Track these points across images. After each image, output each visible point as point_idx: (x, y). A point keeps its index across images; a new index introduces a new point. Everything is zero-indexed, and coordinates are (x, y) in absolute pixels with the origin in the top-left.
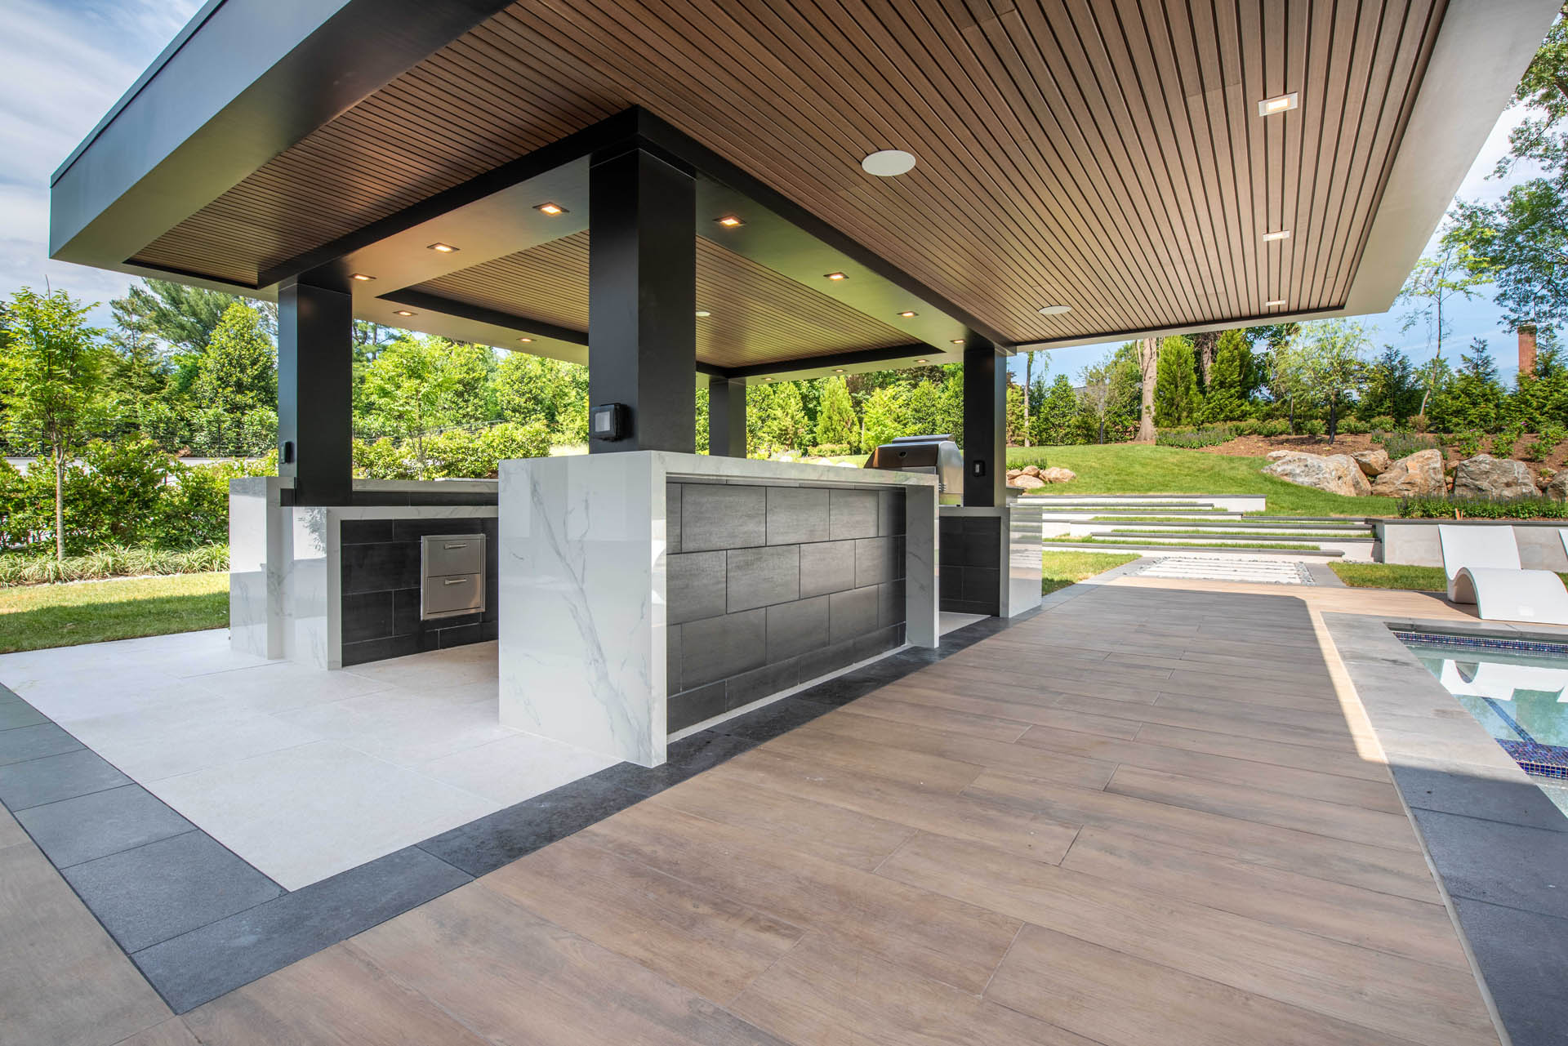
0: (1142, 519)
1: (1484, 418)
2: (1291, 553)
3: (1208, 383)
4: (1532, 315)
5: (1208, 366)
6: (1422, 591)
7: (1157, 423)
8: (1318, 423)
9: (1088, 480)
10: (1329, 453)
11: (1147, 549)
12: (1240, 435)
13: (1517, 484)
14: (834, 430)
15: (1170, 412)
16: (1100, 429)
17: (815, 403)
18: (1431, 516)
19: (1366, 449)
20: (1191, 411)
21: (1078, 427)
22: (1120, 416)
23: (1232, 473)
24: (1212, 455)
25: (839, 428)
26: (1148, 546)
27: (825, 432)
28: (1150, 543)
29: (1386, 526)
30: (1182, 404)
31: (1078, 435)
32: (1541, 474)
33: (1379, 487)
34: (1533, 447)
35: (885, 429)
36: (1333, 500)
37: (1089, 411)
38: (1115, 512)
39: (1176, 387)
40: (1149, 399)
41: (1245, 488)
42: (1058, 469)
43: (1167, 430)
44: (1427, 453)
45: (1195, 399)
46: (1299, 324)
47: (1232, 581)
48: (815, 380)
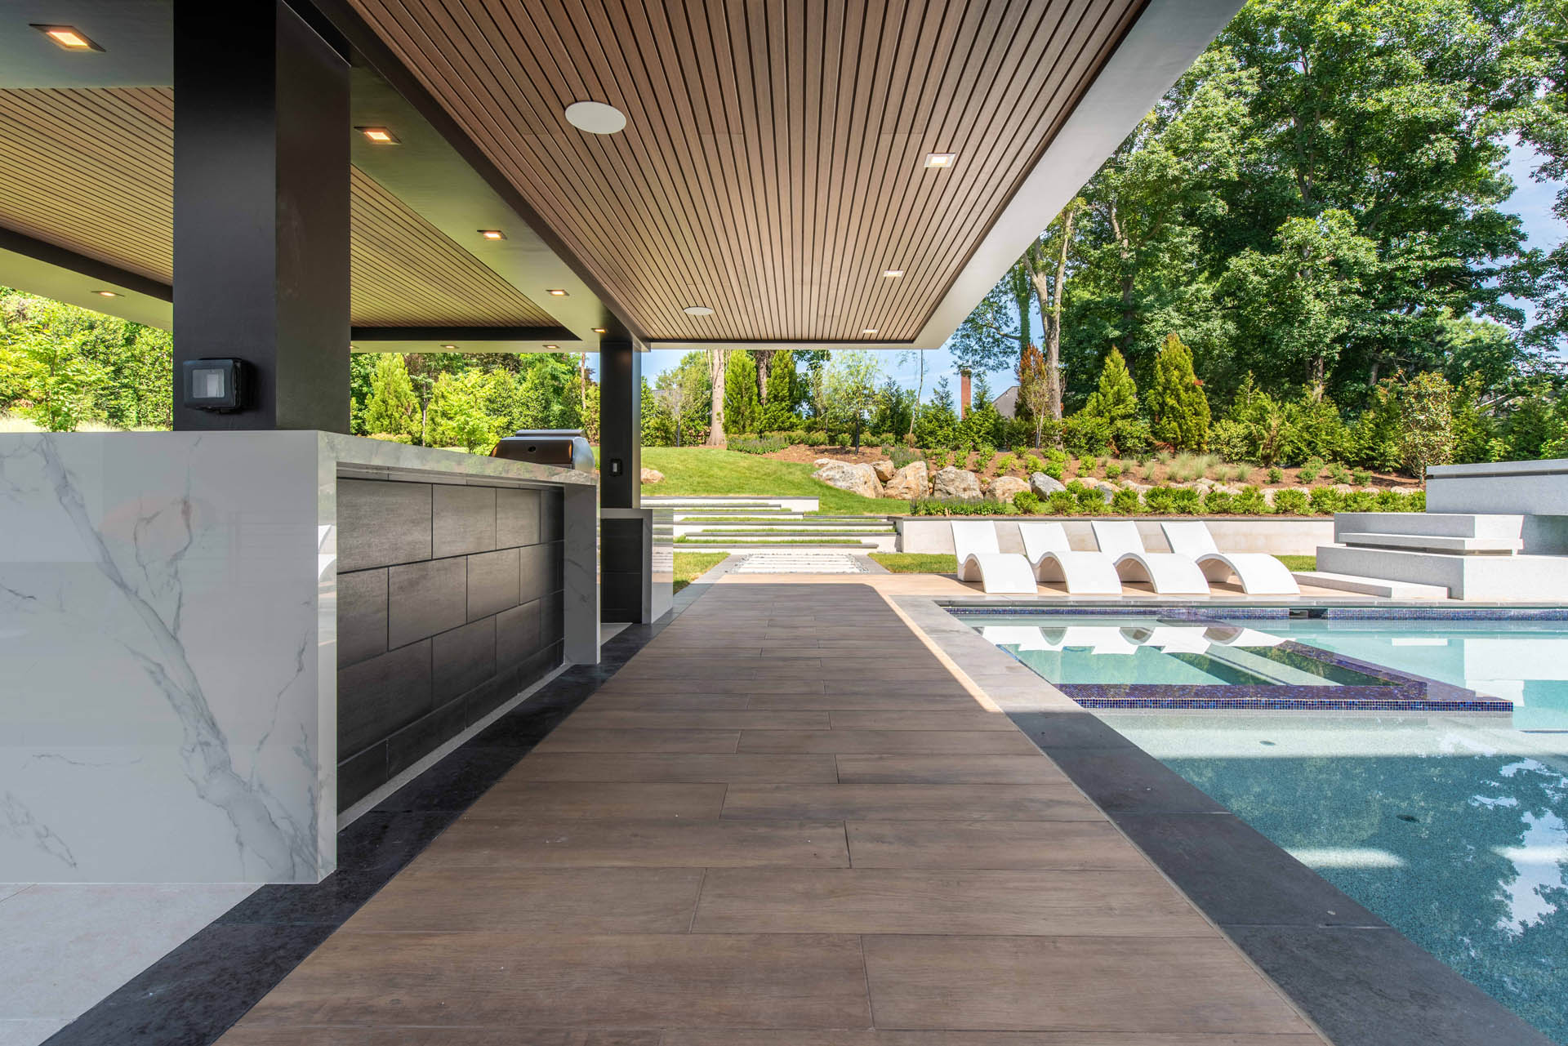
0: (726, 519)
1: (946, 438)
2: (843, 547)
3: (764, 395)
4: (970, 363)
5: (764, 380)
6: (938, 573)
7: (726, 430)
8: (847, 436)
9: (675, 481)
10: (856, 462)
11: (734, 547)
12: (792, 444)
13: (969, 489)
14: (390, 417)
15: (737, 420)
16: (676, 433)
17: (360, 382)
18: (931, 514)
19: (879, 460)
20: (753, 420)
21: (657, 429)
22: (693, 420)
23: (791, 477)
24: (774, 460)
25: (397, 415)
26: (735, 544)
27: (378, 419)
28: (736, 542)
29: (905, 523)
30: (747, 413)
31: (657, 437)
32: (982, 482)
33: (888, 491)
34: (977, 462)
35: (469, 419)
36: (861, 500)
37: (665, 414)
38: (702, 512)
39: (742, 397)
40: (718, 406)
41: (802, 490)
42: (648, 470)
43: (736, 436)
44: (917, 464)
45: (756, 409)
46: (831, 351)
47: (812, 573)
48: (361, 354)
